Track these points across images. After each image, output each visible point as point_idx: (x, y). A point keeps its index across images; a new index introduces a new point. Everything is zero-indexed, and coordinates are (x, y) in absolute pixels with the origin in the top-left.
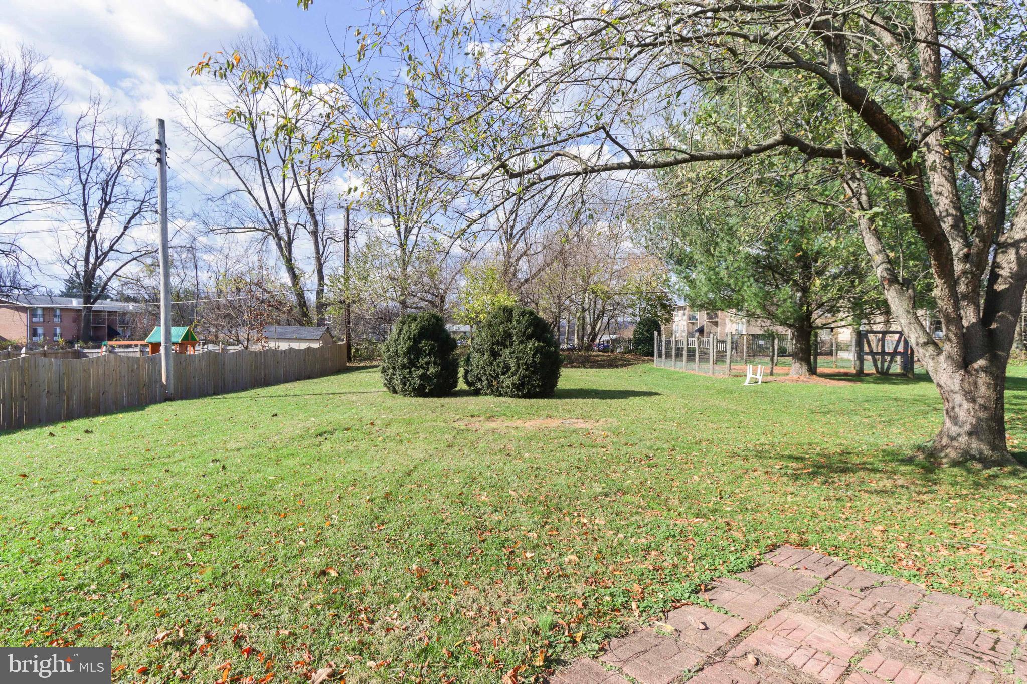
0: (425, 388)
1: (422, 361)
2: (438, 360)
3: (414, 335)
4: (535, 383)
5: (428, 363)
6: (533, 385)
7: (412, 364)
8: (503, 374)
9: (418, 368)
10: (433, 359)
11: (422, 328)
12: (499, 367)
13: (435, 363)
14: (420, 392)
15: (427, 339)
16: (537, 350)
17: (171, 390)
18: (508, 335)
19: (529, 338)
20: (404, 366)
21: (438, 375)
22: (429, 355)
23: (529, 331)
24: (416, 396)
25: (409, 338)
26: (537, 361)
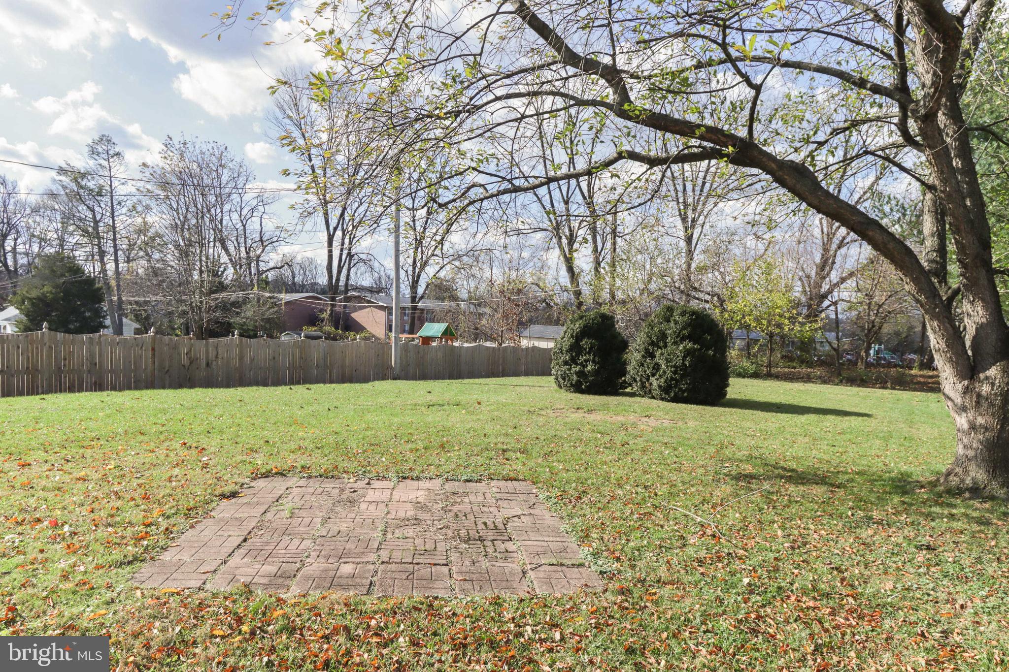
0: (581, 384)
1: (582, 359)
2: (597, 359)
3: (577, 333)
4: (684, 387)
5: (586, 361)
6: (680, 389)
7: (574, 361)
8: (653, 375)
9: (577, 364)
10: (591, 357)
11: (586, 326)
12: (649, 368)
13: (594, 361)
14: (577, 388)
15: (588, 338)
16: (688, 353)
17: (397, 372)
18: (663, 336)
19: (683, 339)
20: (566, 363)
21: (596, 373)
22: (589, 353)
23: (685, 332)
24: (575, 392)
25: (572, 336)
26: (687, 363)
